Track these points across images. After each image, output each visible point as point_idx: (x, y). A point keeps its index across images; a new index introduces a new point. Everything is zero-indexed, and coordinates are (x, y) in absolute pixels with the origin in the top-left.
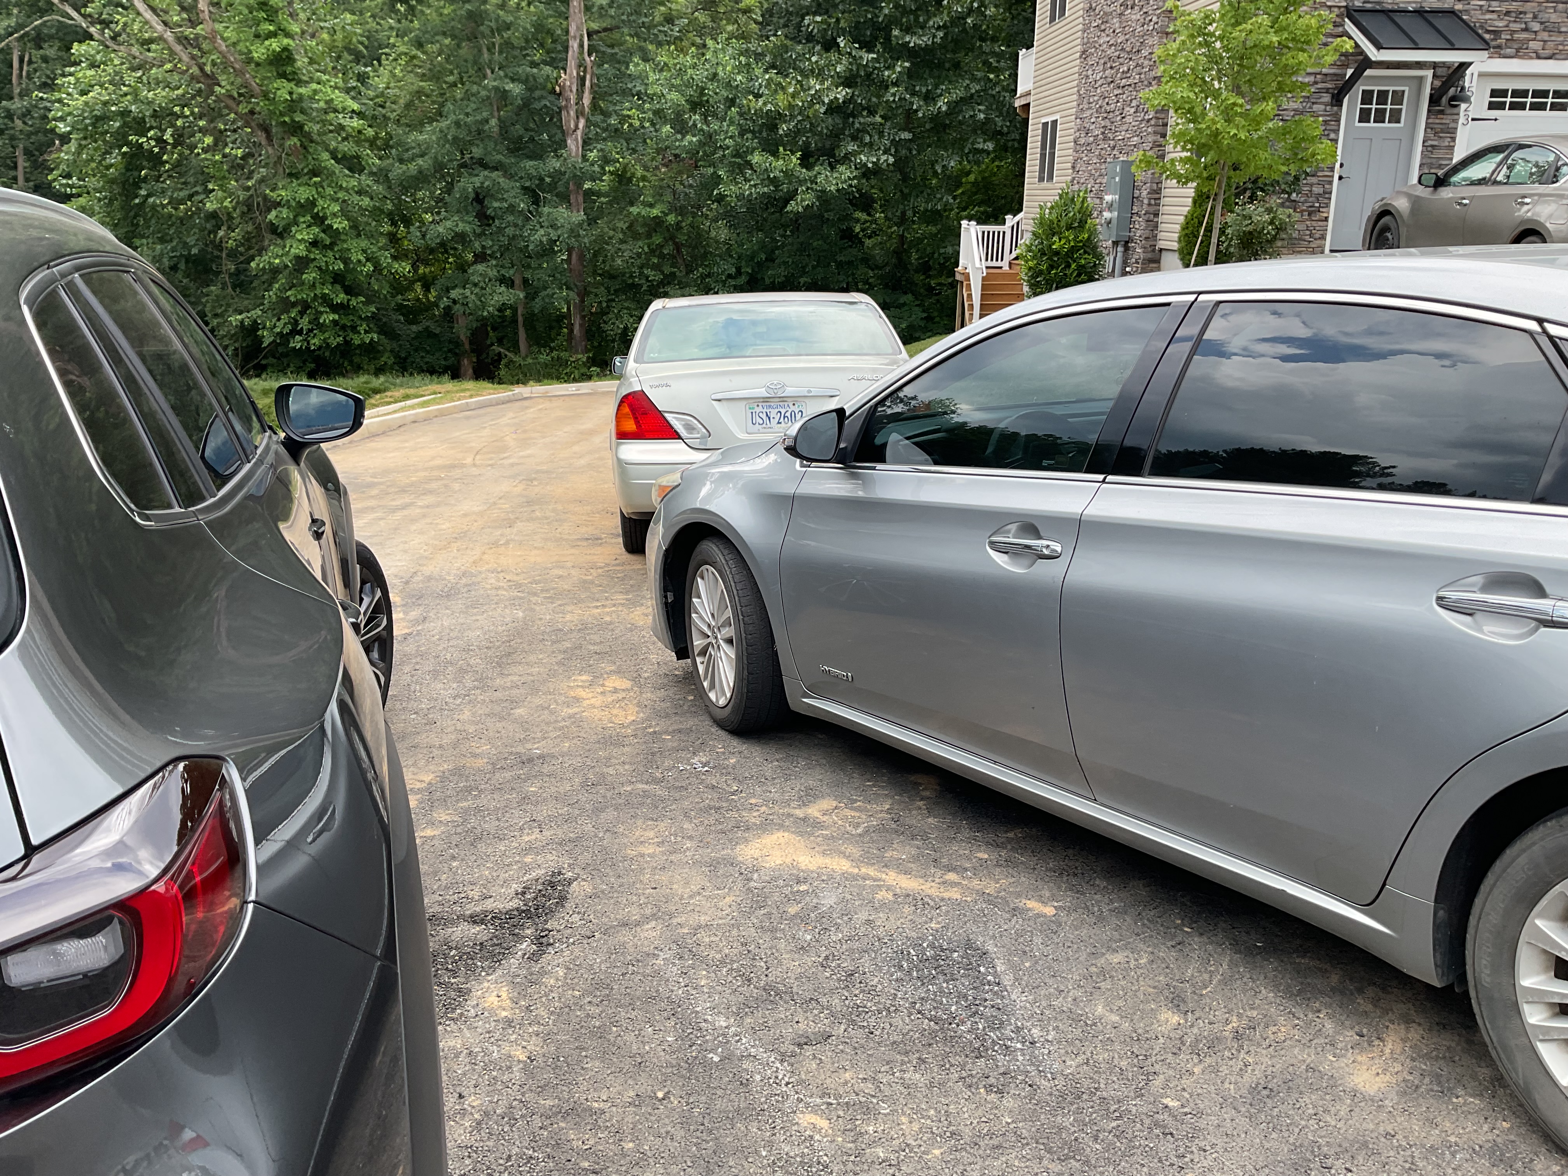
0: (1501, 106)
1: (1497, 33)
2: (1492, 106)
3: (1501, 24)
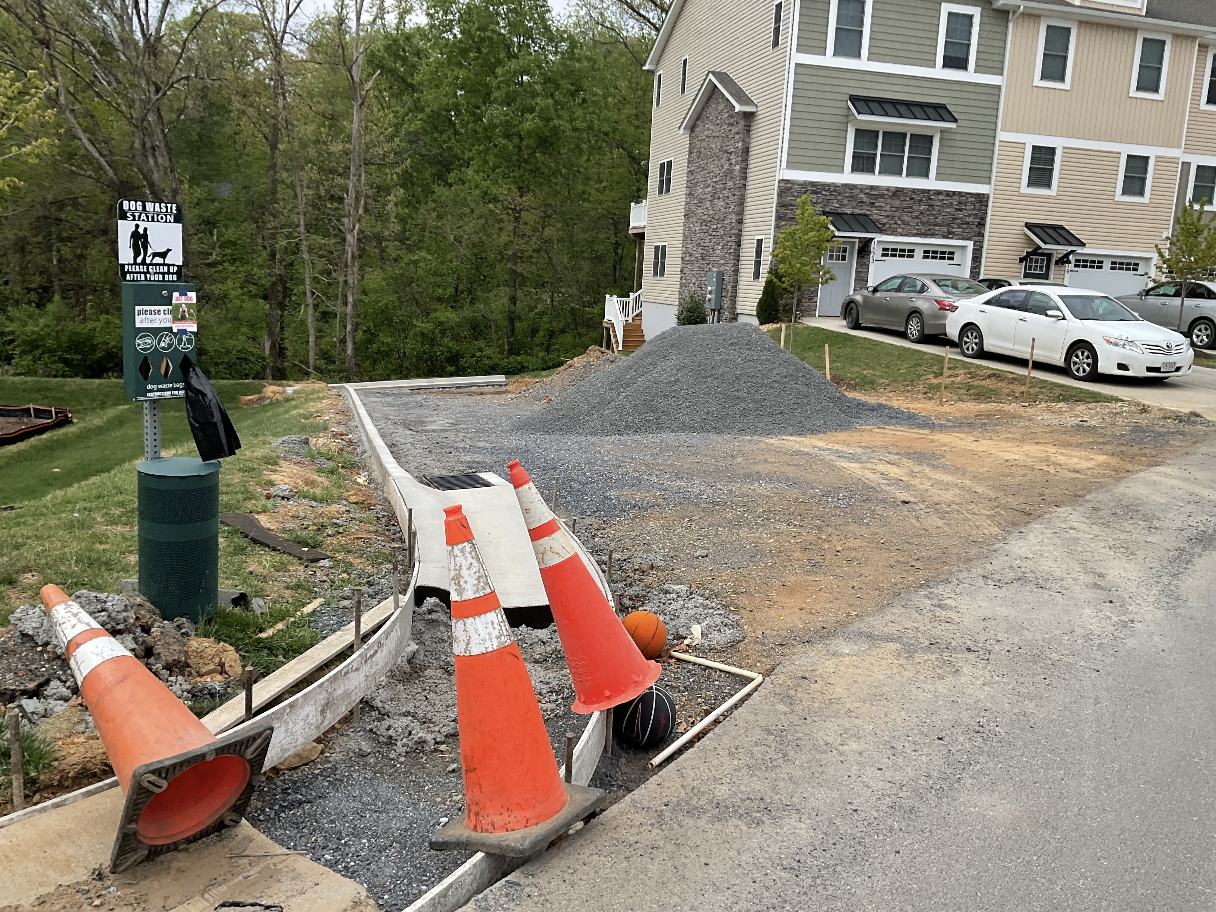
0: (887, 255)
1: (884, 224)
3: (885, 221)
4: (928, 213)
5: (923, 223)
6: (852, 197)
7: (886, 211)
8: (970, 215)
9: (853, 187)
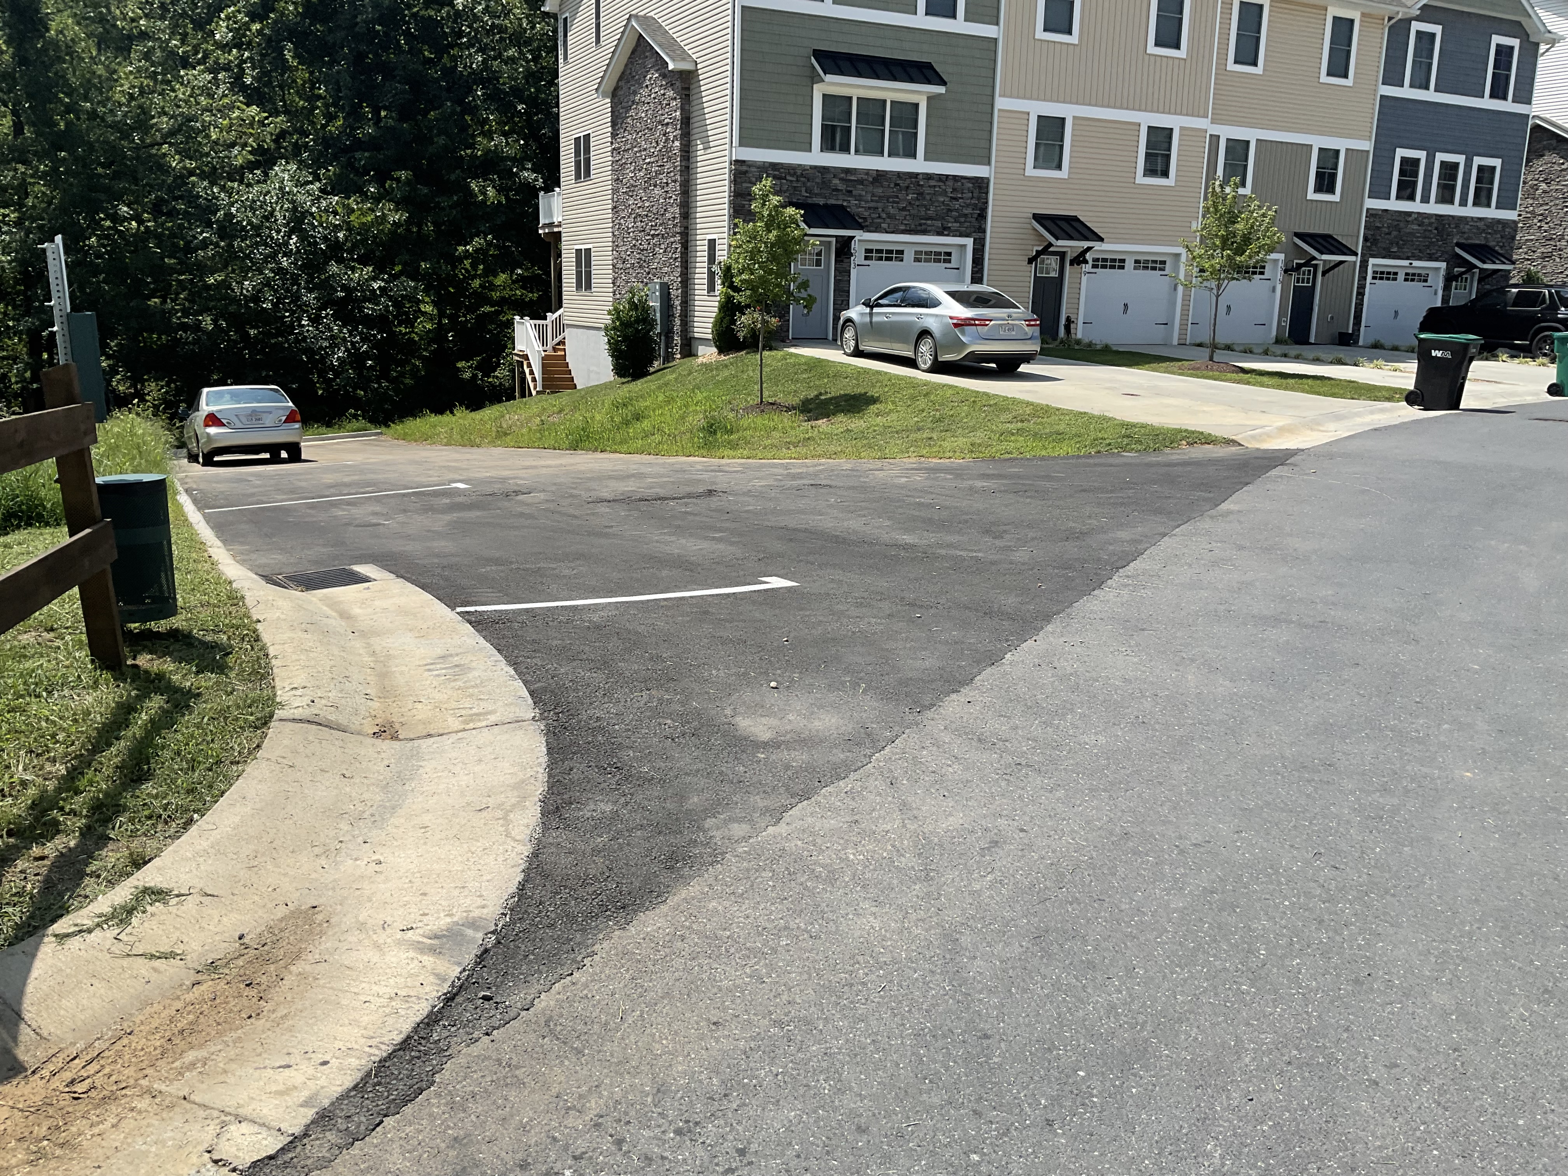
0: (870, 258)
1: (865, 219)
2: (866, 258)
3: (866, 214)
4: (917, 203)
5: (913, 217)
6: (825, 184)
7: (867, 202)
8: (968, 206)
9: (824, 170)
